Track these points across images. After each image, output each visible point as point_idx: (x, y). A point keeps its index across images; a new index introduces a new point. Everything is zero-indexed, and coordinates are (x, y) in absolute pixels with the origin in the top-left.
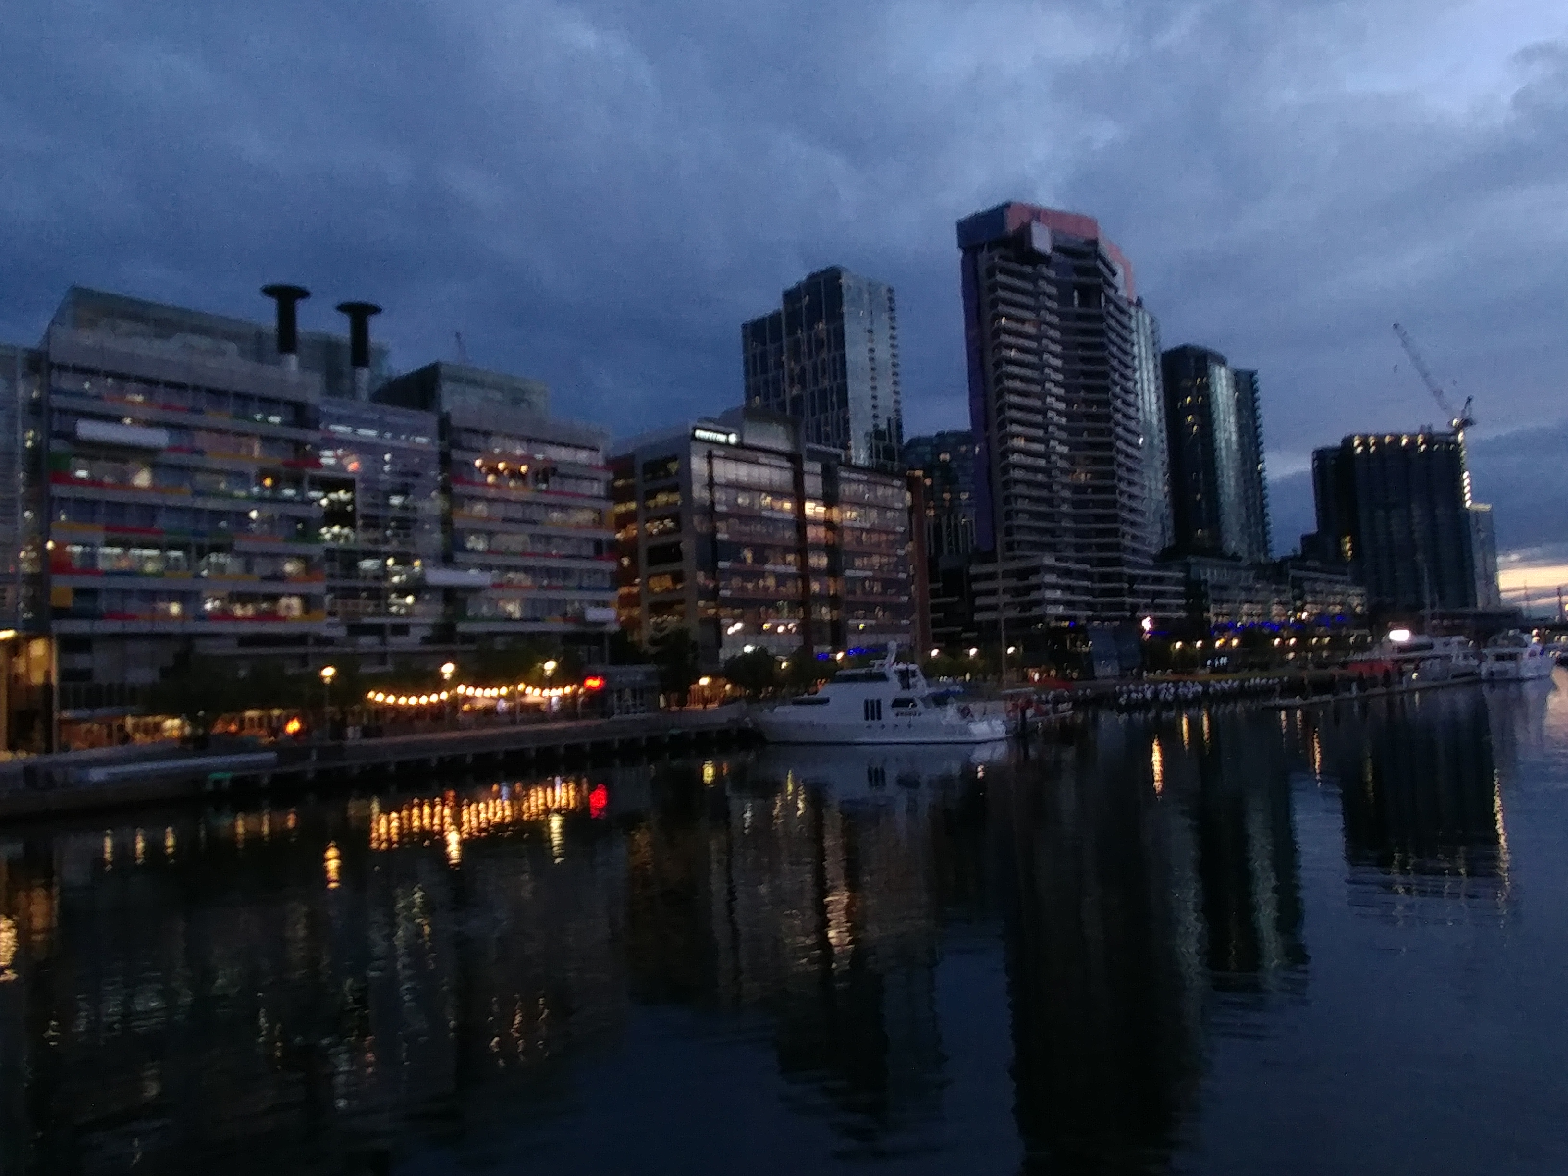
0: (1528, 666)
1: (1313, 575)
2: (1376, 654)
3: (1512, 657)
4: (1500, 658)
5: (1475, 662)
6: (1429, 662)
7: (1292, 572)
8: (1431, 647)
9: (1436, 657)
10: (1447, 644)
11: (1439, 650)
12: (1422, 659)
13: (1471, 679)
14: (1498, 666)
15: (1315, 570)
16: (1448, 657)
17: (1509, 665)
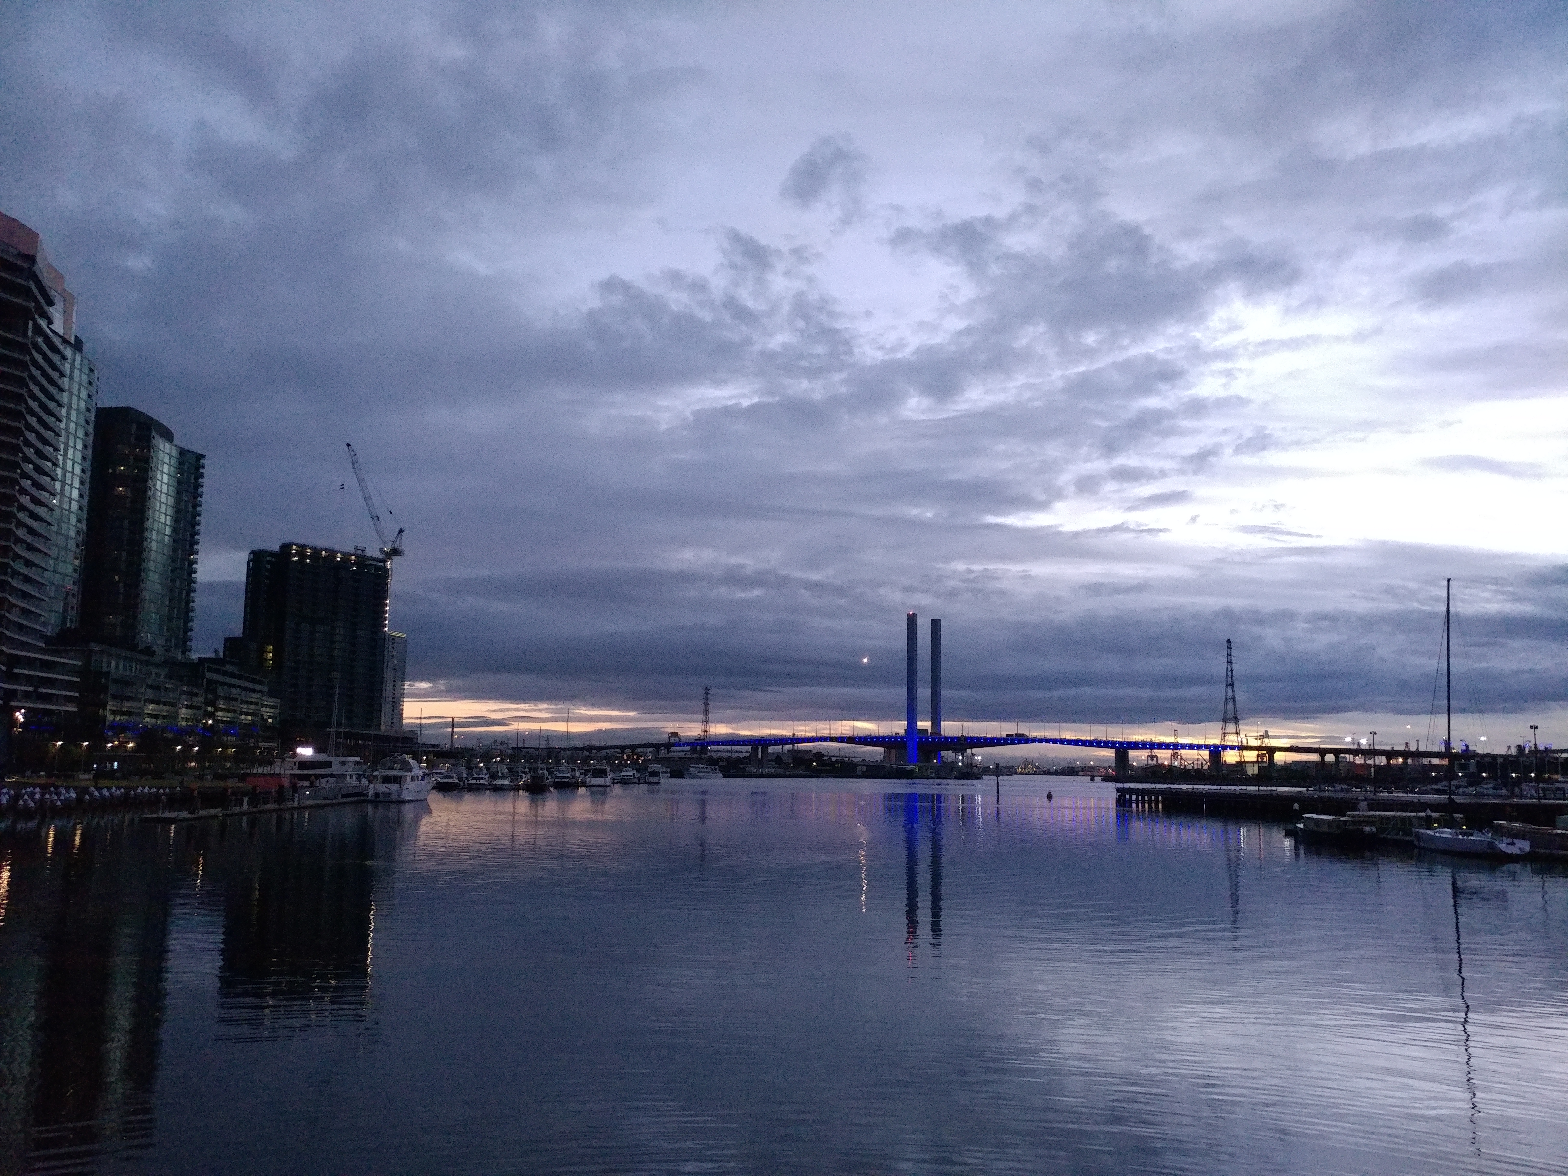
0: (410, 789)
1: (228, 680)
2: (277, 769)
3: (397, 780)
5: (364, 782)
6: (324, 781)
7: (208, 675)
9: (332, 775)
10: (344, 763)
12: (318, 777)
13: (358, 798)
14: (382, 788)
15: (232, 675)
16: (342, 776)
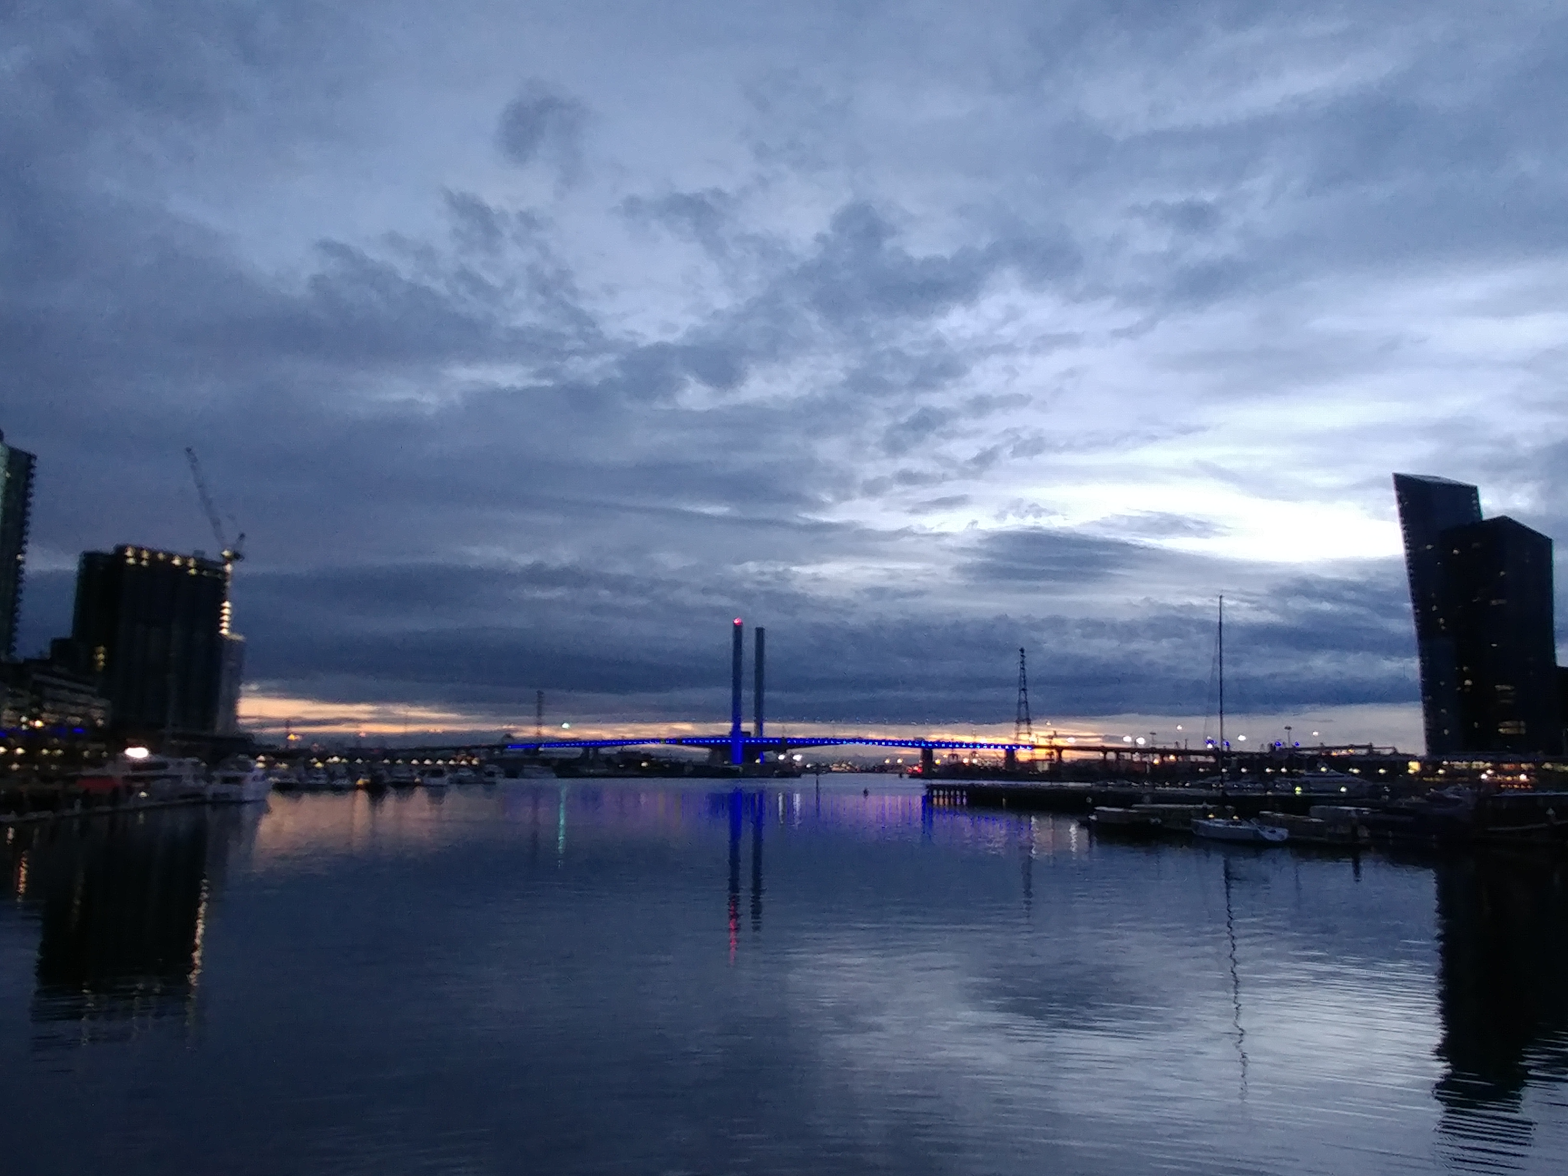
0: (249, 789)
1: (56, 681)
2: (109, 770)
3: (237, 780)
4: (227, 780)
5: (203, 783)
6: (158, 782)
7: (36, 677)
8: (164, 766)
9: (165, 777)
10: (180, 764)
11: (172, 770)
12: (154, 778)
13: (196, 800)
14: (223, 788)
15: (59, 676)
16: (177, 778)
17: (233, 788)
